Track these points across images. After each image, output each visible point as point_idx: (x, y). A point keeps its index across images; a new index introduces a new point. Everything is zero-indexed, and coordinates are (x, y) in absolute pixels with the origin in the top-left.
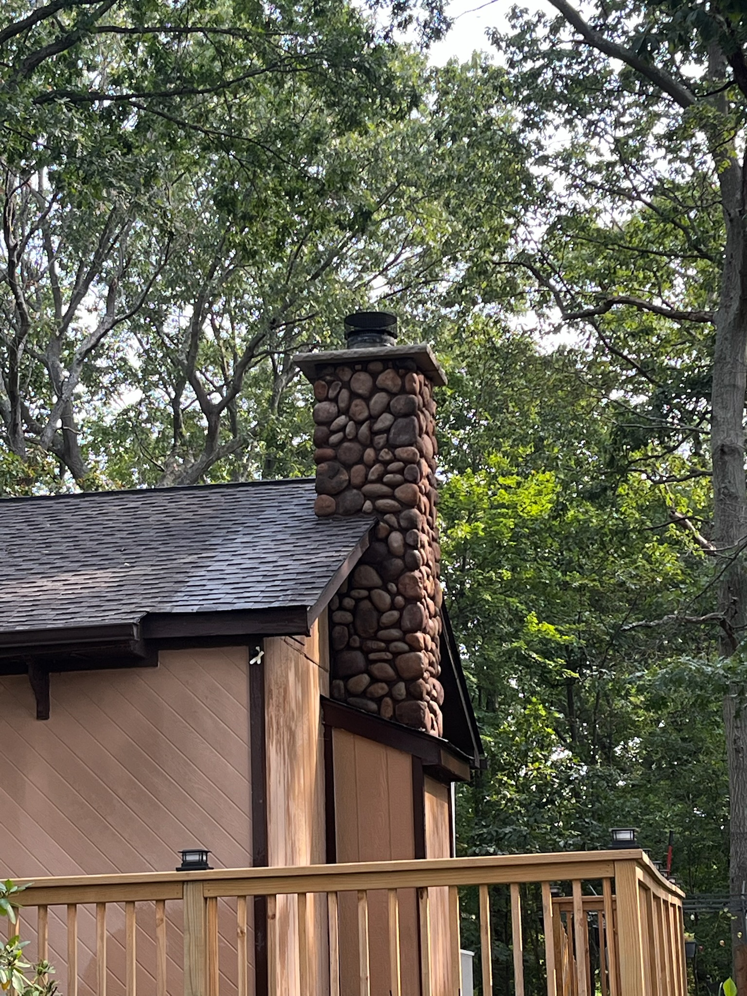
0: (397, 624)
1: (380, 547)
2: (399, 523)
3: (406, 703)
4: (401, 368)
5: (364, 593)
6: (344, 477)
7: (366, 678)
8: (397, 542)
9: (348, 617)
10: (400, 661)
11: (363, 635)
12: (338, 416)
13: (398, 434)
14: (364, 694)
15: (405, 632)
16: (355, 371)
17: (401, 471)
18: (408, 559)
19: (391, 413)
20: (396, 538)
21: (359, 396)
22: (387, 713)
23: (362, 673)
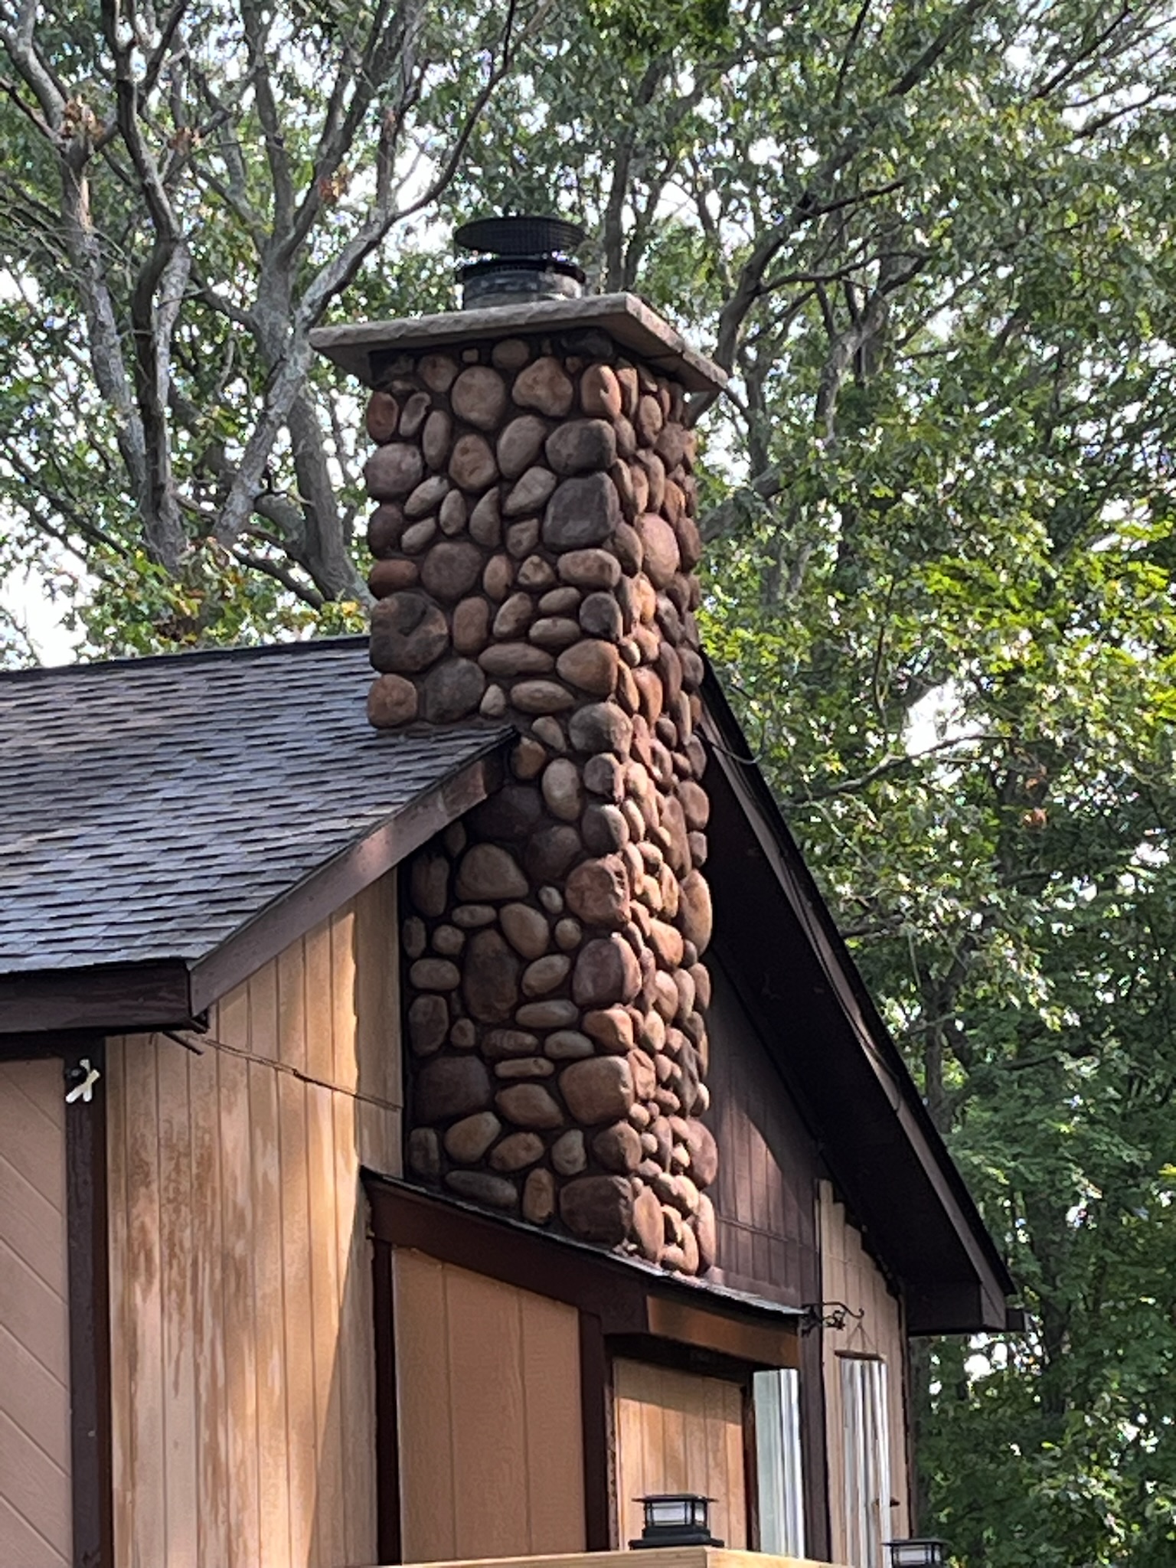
0: (564, 989)
1: (523, 801)
2: (567, 737)
3: (582, 1183)
4: (574, 354)
5: (486, 913)
6: (437, 628)
7: (489, 1123)
8: (561, 785)
9: (447, 973)
10: (569, 1080)
11: (483, 1017)
12: (424, 479)
13: (562, 519)
14: (485, 1163)
15: (585, 1008)
16: (463, 366)
17: (571, 611)
18: (590, 828)
19: (547, 466)
20: (560, 778)
21: (472, 428)
22: (541, 1205)
23: (481, 1109)
